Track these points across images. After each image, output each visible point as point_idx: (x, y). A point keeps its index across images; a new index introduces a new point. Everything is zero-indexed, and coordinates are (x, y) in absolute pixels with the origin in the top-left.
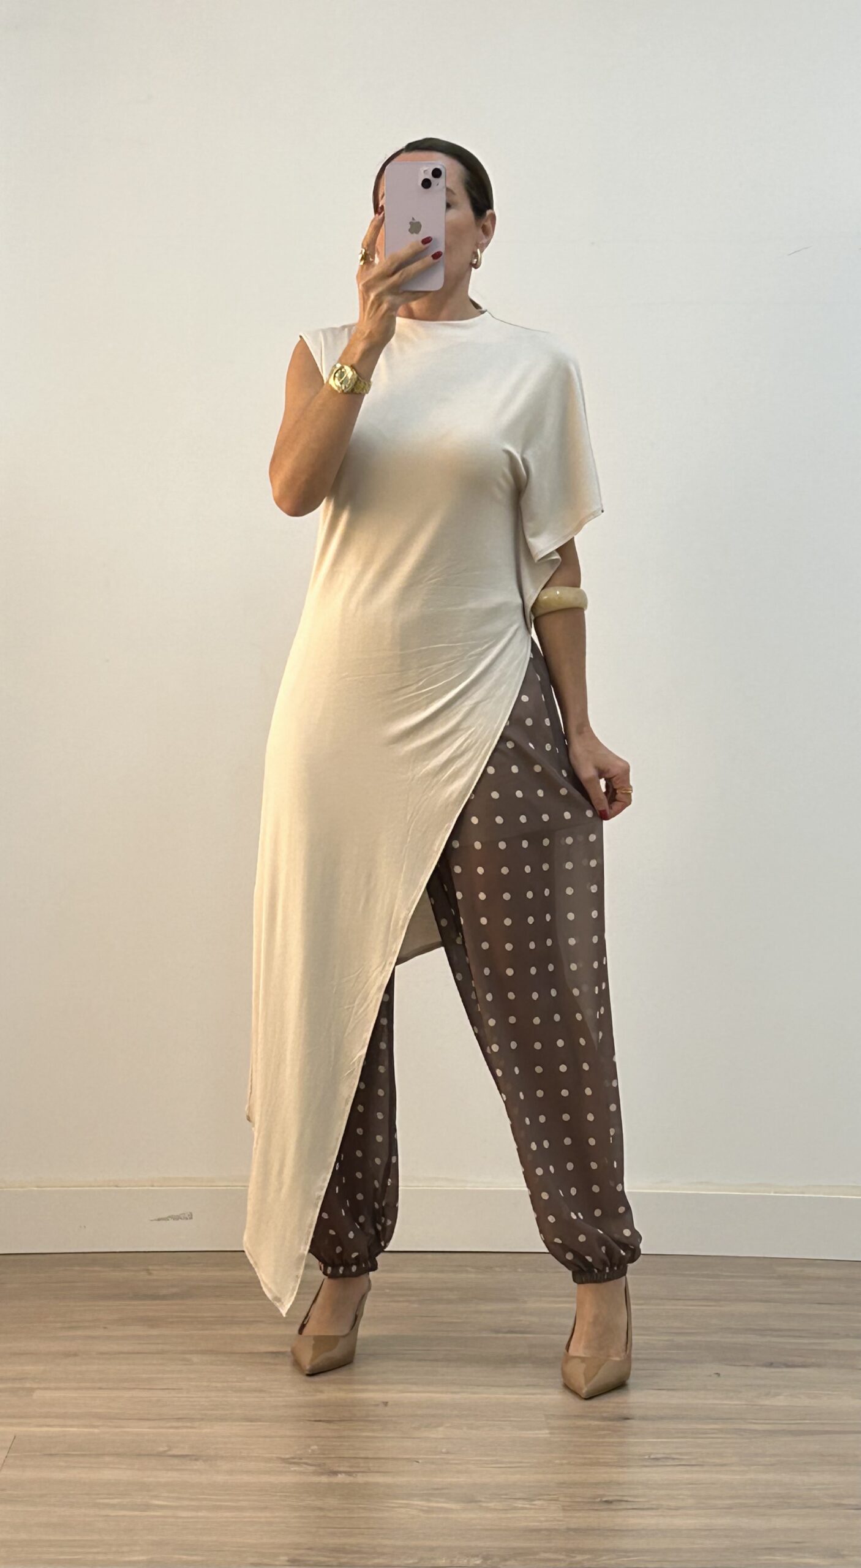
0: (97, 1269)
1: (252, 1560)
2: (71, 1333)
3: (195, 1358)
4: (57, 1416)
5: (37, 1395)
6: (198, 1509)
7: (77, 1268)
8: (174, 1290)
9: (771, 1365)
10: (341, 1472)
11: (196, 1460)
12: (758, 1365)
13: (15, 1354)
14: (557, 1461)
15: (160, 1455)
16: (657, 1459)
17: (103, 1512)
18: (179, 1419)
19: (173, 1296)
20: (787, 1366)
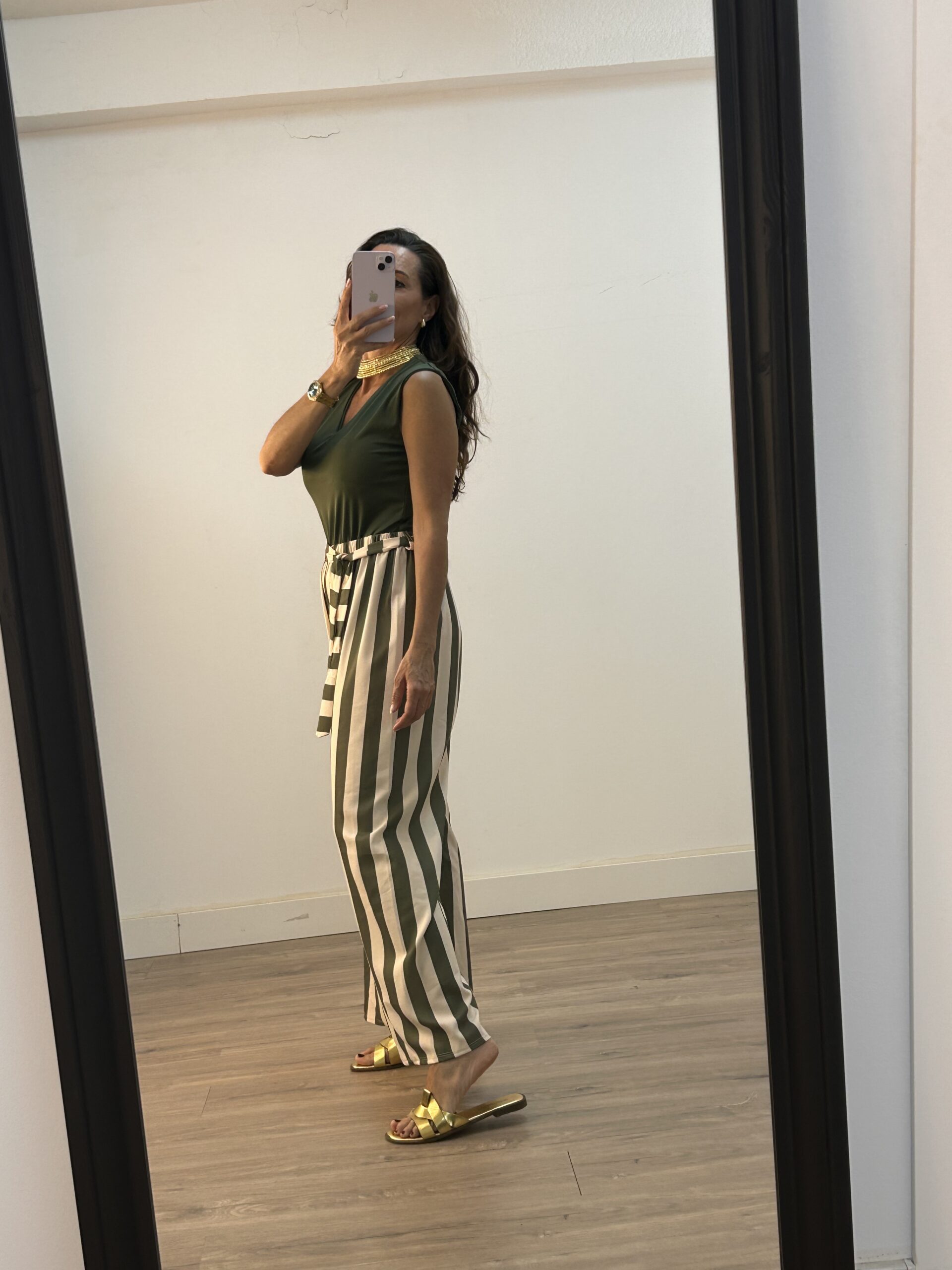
0: (253, 957)
1: (362, 1160)
2: (241, 1005)
3: (317, 1015)
4: (235, 1069)
5: (223, 1053)
6: (325, 1126)
7: (244, 957)
8: (301, 967)
9: (667, 977)
10: (412, 1088)
11: (322, 1090)
12: (659, 978)
13: (208, 1024)
14: (546, 1063)
15: (301, 1089)
16: (605, 1054)
17: (268, 1136)
18: (310, 1061)
19: (300, 971)
20: (677, 976)
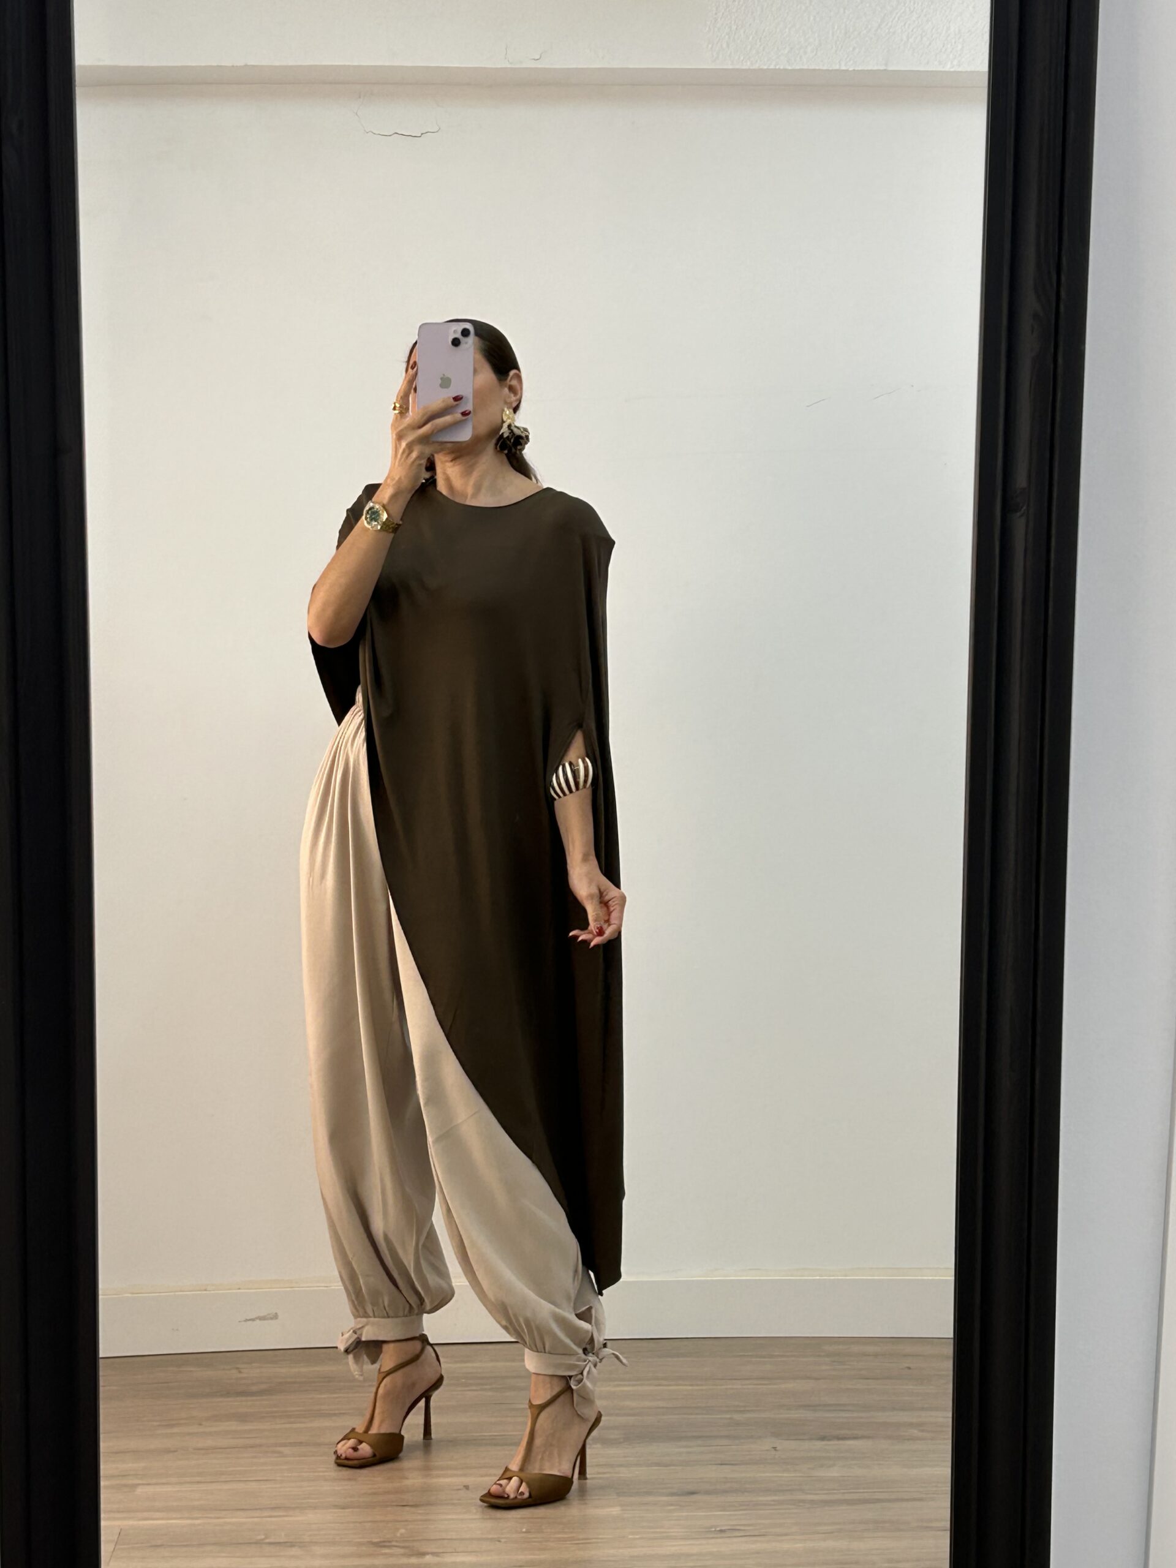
0: (190, 1369)
2: (169, 1431)
3: (286, 1450)
4: (158, 1510)
5: (139, 1490)
7: (172, 1368)
8: (263, 1387)
9: (823, 1438)
10: (428, 1553)
11: (292, 1546)
12: (812, 1439)
13: (117, 1453)
14: (630, 1537)
15: (258, 1543)
16: (721, 1531)
18: (273, 1509)
19: (261, 1393)
20: (839, 1438)
